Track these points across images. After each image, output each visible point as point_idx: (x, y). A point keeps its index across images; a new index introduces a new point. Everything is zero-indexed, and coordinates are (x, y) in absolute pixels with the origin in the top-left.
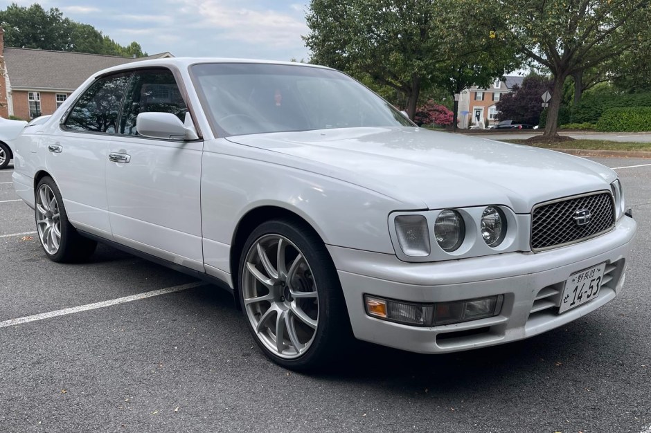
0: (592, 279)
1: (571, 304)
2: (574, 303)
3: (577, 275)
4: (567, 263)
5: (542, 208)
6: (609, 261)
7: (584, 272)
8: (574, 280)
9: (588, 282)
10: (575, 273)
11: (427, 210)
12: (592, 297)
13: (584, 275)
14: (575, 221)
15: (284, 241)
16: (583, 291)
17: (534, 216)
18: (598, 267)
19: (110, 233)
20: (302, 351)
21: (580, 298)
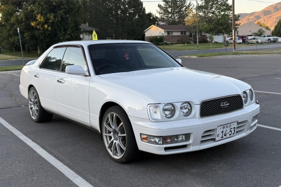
0: (231, 128)
1: (221, 138)
2: (223, 137)
3: (222, 127)
4: (216, 122)
5: (205, 102)
6: (238, 121)
7: (226, 126)
8: (220, 129)
9: (228, 129)
10: (221, 126)
11: (160, 104)
12: (232, 135)
13: (226, 127)
14: (221, 107)
15: (116, 115)
16: (227, 132)
17: (202, 105)
18: (233, 124)
19: (57, 111)
20: (122, 156)
21: (225, 135)
